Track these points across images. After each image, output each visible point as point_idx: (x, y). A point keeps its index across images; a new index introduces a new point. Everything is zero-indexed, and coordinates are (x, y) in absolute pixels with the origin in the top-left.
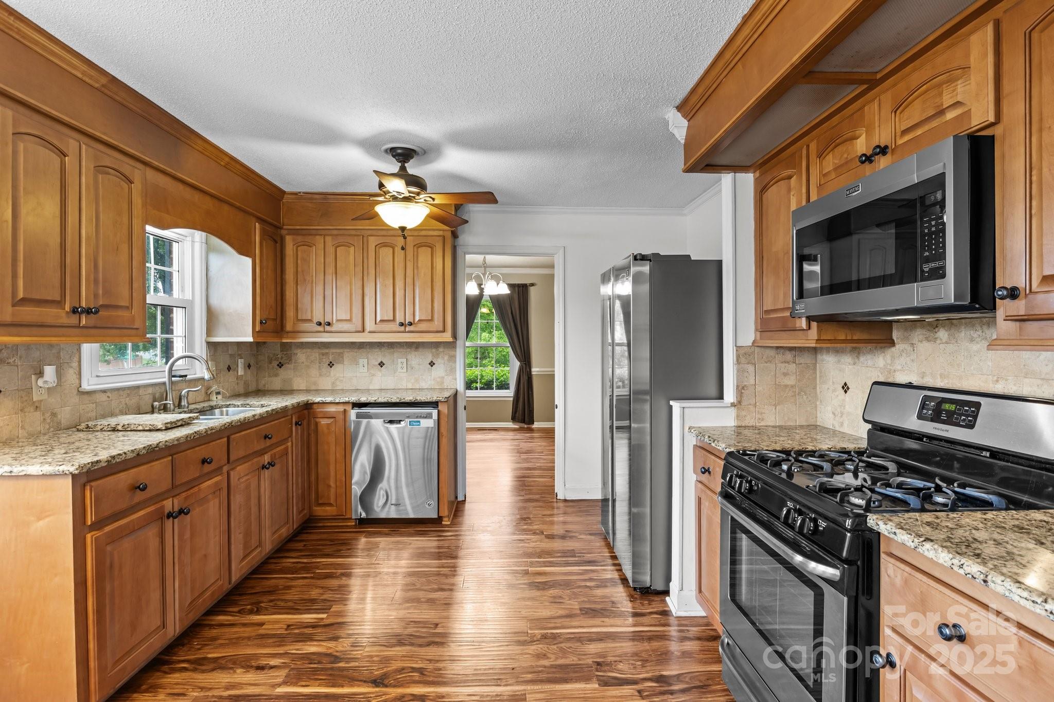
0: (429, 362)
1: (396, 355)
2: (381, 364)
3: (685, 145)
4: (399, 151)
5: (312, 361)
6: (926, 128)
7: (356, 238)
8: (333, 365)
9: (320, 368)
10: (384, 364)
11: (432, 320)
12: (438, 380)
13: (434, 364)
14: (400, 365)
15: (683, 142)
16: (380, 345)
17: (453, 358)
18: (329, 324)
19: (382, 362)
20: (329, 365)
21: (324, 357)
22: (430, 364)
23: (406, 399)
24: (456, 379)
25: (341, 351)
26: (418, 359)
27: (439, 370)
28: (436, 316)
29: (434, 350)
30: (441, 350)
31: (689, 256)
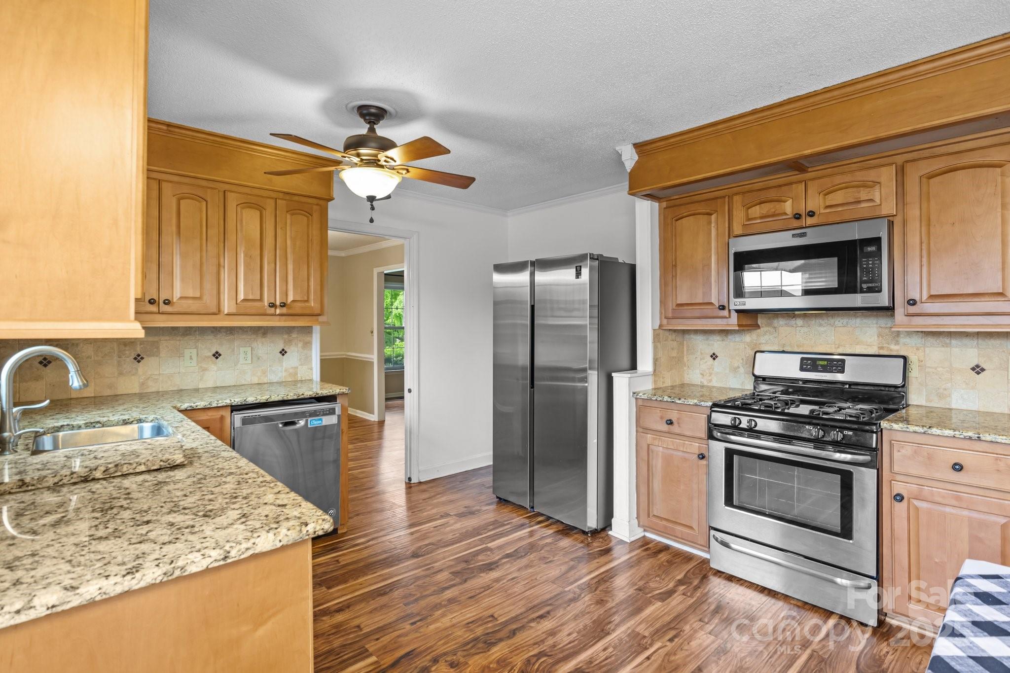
0: (281, 350)
1: (236, 343)
2: (217, 355)
3: (630, 173)
4: (373, 110)
5: (106, 355)
6: (845, 208)
7: (209, 190)
8: (142, 358)
9: (119, 364)
10: (220, 355)
11: (307, 301)
12: (291, 371)
13: (286, 352)
14: (242, 355)
15: (629, 171)
16: (216, 330)
17: (308, 345)
18: (167, 302)
19: (217, 352)
20: (135, 359)
21: (127, 348)
22: (281, 352)
23: (306, 394)
24: (311, 369)
25: (156, 339)
26: (267, 348)
27: (292, 359)
28: (312, 297)
29: (286, 336)
30: (294, 335)
31: (617, 259)
